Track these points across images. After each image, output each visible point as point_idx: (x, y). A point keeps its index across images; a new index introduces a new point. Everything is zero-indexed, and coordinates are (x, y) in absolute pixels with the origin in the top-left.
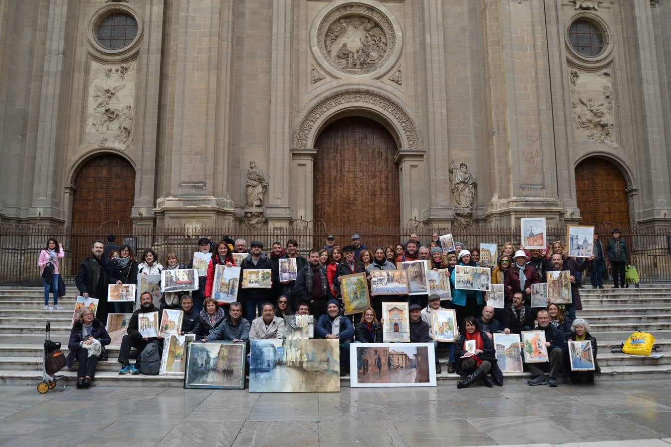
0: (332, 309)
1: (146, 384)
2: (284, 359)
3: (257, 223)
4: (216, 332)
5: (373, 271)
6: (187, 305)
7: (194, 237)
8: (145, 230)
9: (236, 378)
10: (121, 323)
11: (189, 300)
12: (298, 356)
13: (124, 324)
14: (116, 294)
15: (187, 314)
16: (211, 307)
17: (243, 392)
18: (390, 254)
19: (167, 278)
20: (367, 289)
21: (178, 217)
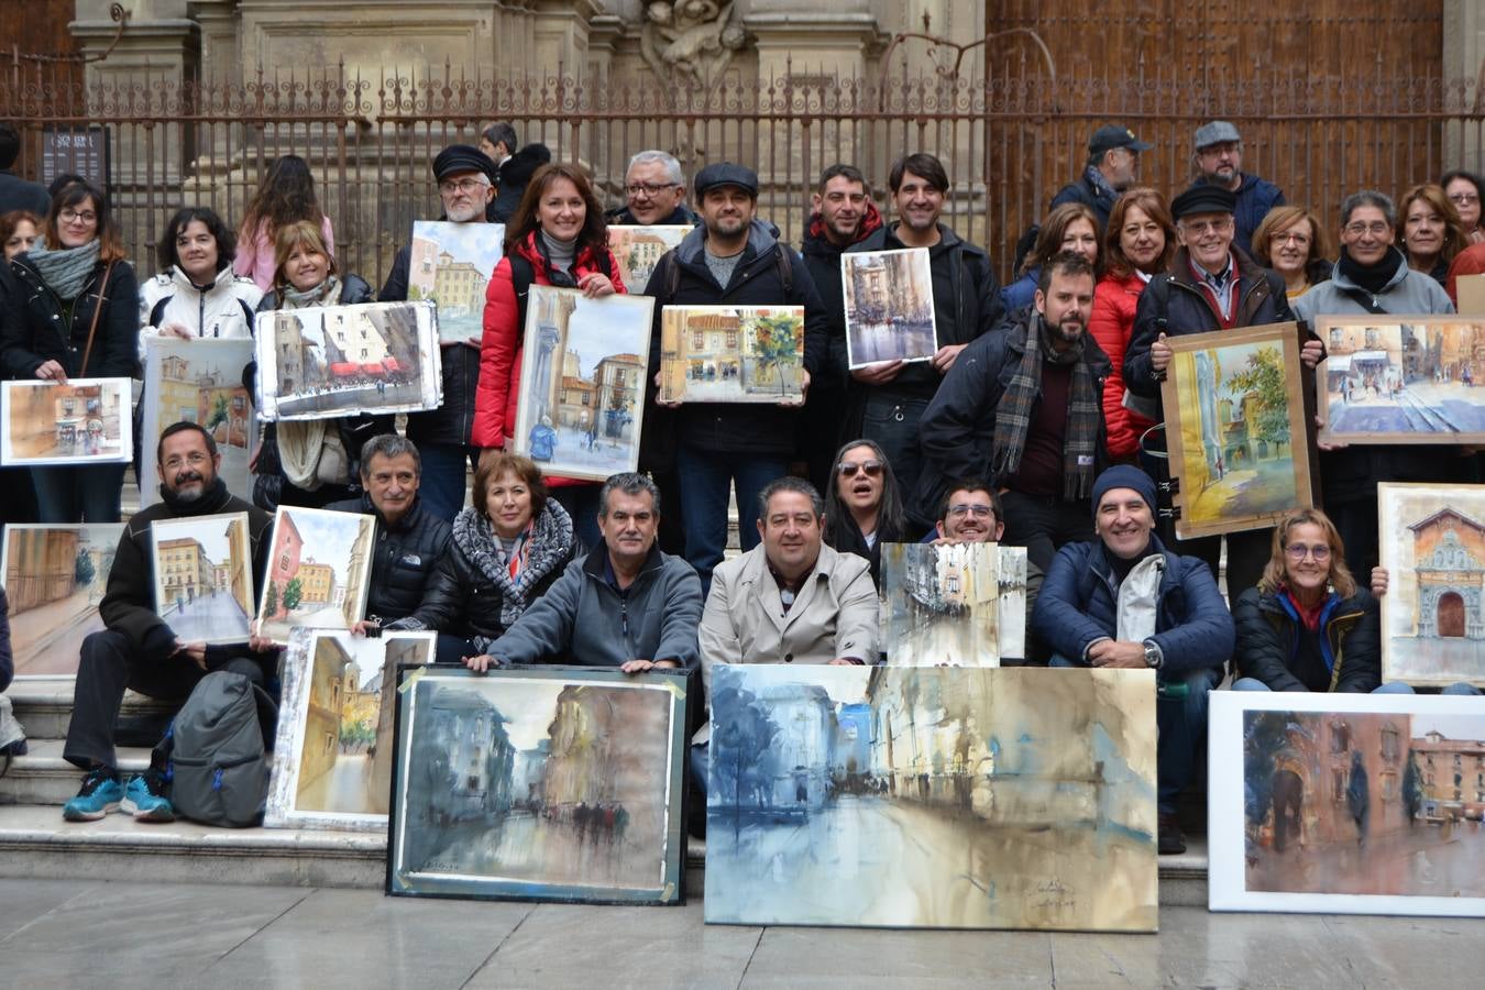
0: (1124, 516)
1: (204, 869)
2: (879, 764)
3: (702, 52)
4: (535, 619)
5: (1331, 322)
6: (395, 486)
7: (389, 128)
8: (147, 94)
9: (637, 849)
10: (69, 569)
11: (405, 462)
12: (949, 752)
13: (82, 576)
14: (38, 426)
15: (394, 531)
16: (509, 498)
17: (673, 921)
18: (1423, 229)
19: (282, 349)
20: (1296, 412)
21: (306, 29)
